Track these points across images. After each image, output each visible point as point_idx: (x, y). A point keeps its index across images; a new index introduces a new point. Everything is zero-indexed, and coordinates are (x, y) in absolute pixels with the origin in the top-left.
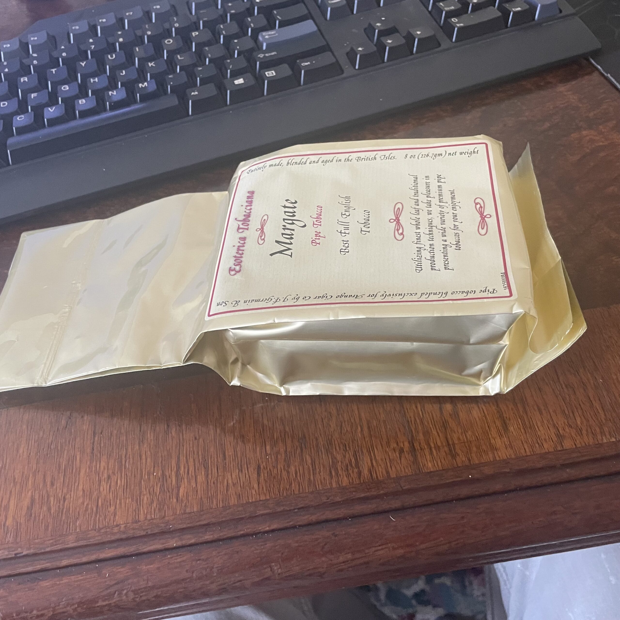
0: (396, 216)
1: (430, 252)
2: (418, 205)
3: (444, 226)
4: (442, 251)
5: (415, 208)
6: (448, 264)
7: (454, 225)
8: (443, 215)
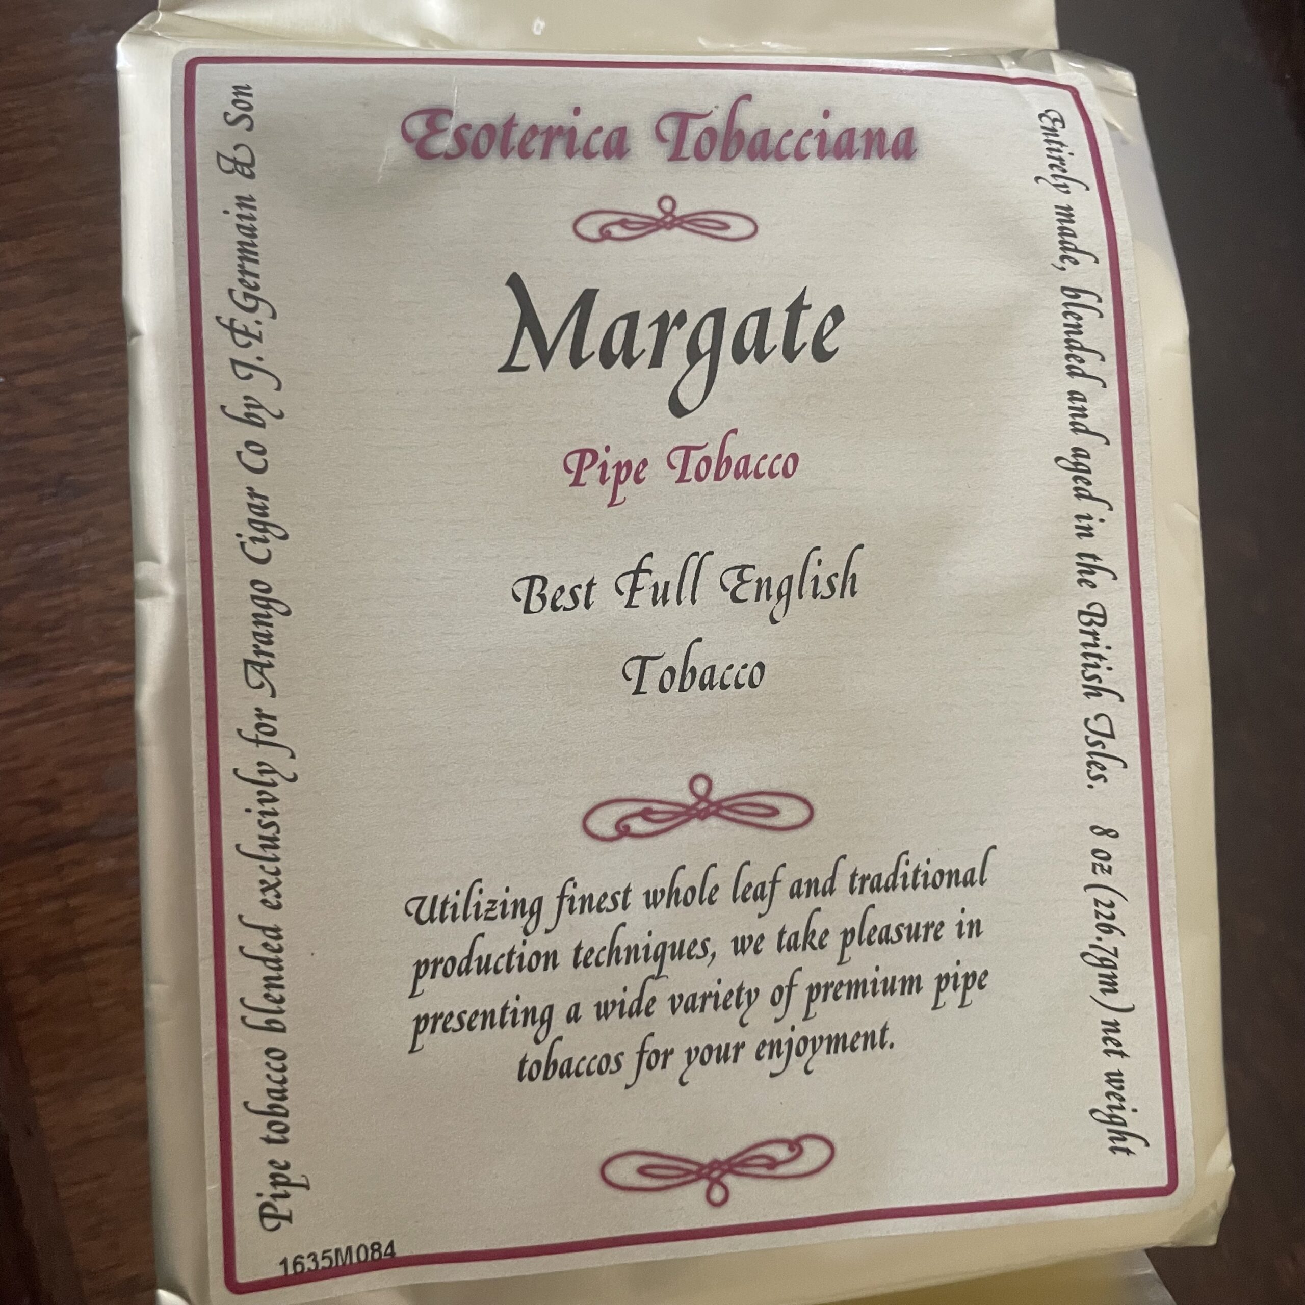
0: (726, 804)
1: (512, 953)
2: (794, 894)
3: (662, 1008)
4: (512, 1005)
5: (774, 882)
6: (445, 1030)
7: (667, 1054)
8: (732, 1001)
